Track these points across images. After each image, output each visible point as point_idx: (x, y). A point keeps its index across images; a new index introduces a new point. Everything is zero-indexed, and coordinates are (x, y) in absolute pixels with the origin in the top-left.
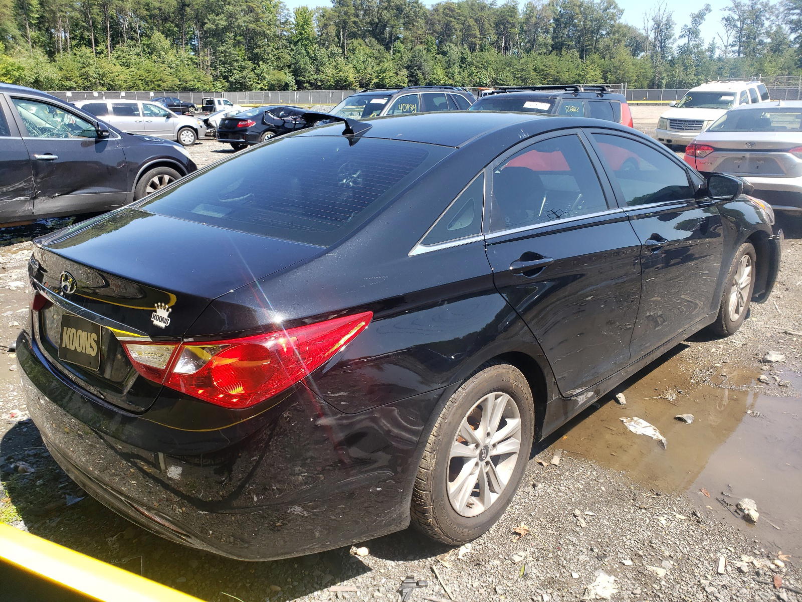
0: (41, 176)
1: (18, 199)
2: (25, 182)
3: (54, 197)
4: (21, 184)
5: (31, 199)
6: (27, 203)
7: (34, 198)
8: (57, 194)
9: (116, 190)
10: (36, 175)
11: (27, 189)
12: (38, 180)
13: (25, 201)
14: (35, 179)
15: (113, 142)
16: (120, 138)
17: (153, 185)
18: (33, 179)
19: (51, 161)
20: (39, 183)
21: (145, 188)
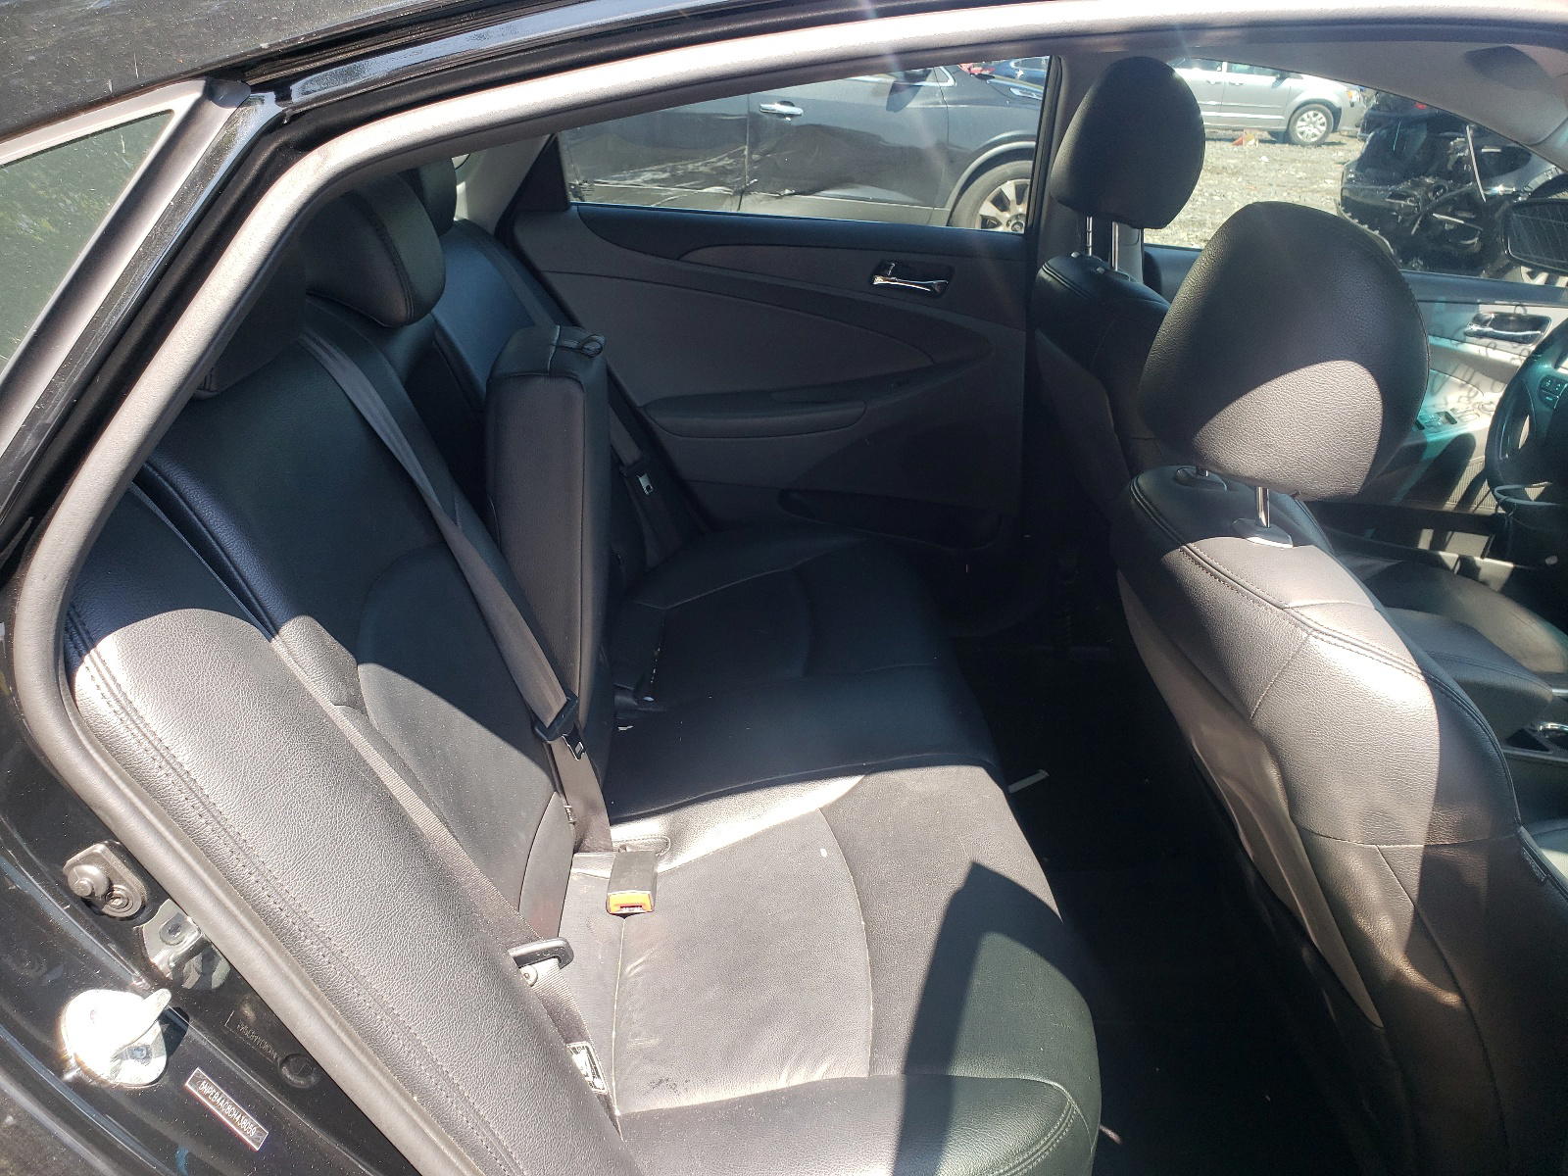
0: (764, 147)
1: (712, 190)
2: (730, 157)
3: (781, 197)
4: (720, 160)
5: (736, 193)
6: (728, 201)
7: (742, 193)
8: (787, 191)
9: (911, 200)
10: (753, 147)
11: (731, 172)
12: (755, 157)
13: (725, 196)
14: (750, 153)
15: (932, 91)
16: (951, 82)
17: (1001, 202)
18: (746, 153)
19: (788, 119)
20: (756, 162)
21: (979, 204)
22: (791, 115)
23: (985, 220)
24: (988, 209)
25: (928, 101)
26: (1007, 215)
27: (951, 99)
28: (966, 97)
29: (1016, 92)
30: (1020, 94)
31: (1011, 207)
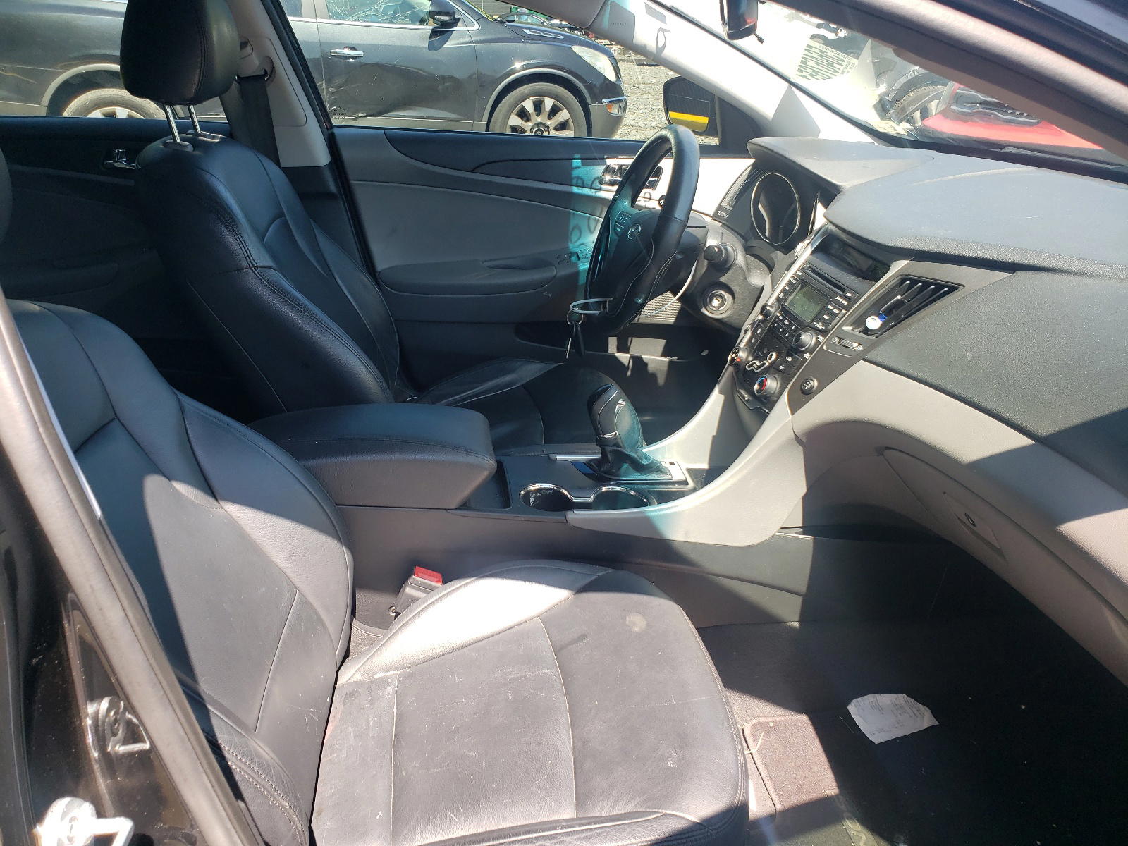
0: (338, 81)
3: (355, 119)
8: (360, 115)
10: (329, 83)
12: (332, 90)
14: (327, 88)
15: (462, 35)
16: (476, 26)
17: (523, 114)
18: (324, 87)
19: (351, 60)
20: (333, 94)
21: (507, 117)
22: (355, 57)
23: (514, 129)
24: (515, 121)
25: (458, 42)
26: (530, 124)
27: (478, 38)
28: (489, 37)
29: (528, 32)
30: (530, 33)
31: (532, 118)
